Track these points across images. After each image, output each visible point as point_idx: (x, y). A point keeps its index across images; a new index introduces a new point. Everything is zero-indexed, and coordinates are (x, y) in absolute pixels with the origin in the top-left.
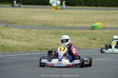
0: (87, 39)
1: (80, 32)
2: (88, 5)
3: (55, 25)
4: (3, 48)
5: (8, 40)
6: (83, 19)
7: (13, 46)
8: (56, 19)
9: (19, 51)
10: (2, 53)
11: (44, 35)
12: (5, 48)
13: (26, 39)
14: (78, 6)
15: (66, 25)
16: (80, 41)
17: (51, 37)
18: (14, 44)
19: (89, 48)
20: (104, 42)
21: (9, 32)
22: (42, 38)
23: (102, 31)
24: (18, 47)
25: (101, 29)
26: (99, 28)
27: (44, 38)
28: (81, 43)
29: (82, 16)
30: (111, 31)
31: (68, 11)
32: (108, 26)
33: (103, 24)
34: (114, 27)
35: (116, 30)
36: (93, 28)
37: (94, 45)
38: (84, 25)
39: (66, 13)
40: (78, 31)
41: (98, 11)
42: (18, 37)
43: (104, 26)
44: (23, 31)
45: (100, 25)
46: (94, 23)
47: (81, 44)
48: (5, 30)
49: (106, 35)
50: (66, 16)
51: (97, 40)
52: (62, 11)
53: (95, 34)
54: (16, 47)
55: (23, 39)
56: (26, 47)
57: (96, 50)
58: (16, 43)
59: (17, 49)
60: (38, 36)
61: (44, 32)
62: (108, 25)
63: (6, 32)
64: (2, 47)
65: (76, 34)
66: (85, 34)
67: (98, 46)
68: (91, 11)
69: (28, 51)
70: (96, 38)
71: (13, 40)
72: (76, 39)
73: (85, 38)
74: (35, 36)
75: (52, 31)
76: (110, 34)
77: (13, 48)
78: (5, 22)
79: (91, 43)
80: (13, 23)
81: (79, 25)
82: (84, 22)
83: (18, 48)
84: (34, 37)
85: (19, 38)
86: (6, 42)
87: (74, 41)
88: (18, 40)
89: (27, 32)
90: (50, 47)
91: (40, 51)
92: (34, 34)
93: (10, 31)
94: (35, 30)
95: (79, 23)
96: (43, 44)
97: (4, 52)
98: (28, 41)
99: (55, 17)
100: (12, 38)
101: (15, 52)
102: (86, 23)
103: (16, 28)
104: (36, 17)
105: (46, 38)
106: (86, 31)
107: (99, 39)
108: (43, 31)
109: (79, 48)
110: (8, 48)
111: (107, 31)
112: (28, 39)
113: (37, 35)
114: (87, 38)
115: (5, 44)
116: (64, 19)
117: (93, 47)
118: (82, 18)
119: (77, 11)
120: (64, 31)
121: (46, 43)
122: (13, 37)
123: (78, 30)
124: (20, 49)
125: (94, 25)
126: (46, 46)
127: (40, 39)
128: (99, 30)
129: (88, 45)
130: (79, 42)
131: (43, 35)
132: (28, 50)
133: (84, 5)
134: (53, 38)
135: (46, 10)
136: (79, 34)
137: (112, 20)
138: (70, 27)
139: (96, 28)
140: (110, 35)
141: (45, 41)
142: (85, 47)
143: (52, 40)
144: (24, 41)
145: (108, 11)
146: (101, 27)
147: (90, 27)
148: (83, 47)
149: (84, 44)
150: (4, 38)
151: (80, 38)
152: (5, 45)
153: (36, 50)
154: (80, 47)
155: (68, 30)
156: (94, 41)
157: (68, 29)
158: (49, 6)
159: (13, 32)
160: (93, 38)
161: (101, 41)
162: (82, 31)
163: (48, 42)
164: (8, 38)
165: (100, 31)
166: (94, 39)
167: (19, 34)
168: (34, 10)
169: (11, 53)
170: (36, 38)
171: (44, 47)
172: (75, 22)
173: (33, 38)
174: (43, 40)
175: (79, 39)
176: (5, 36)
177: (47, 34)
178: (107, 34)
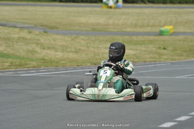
0: (154, 49)
1: (143, 39)
2: (153, 2)
3: (109, 30)
4: (44, 62)
5: (49, 52)
6: (146, 21)
7: (56, 60)
8: (111, 22)
9: (67, 66)
10: (44, 69)
11: (96, 44)
12: (46, 62)
13: (73, 50)
14: (140, 4)
15: (124, 30)
16: (145, 51)
18: (57, 56)
19: (159, 61)
20: (178, 52)
21: (50, 40)
22: (94, 47)
23: (173, 37)
24: (64, 60)
25: (172, 34)
26: (169, 34)
27: (97, 47)
28: (146, 54)
29: (145, 17)
30: (186, 37)
31: (126, 10)
33: (174, 28)
34: (190, 31)
36: (161, 33)
37: (166, 57)
38: (148, 29)
39: (123, 14)
40: (140, 38)
41: (167, 10)
42: (62, 46)
43: (176, 30)
44: (67, 38)
45: (171, 30)
46: (163, 26)
47: (147, 56)
48: (43, 37)
49: (179, 43)
50: (123, 17)
51: (168, 50)
52: (117, 10)
53: (164, 41)
54: (61, 60)
55: (69, 50)
56: (75, 61)
57: (169, 64)
58: (60, 55)
59: (63, 64)
60: (89, 45)
61: (96, 40)
62: (181, 29)
63: (45, 40)
64: (42, 61)
65: (138, 41)
66: (151, 42)
67: (170, 57)
68: (157, 10)
69: (78, 66)
70: (166, 47)
71: (56, 51)
72: (139, 48)
73: (151, 47)
75: (106, 38)
76: (184, 41)
77: (57, 62)
78: (42, 26)
79: (160, 55)
80: (53, 28)
81: (141, 30)
82: (148, 26)
83: (63, 62)
84: (84, 46)
85: (64, 48)
86: (47, 53)
87: (138, 52)
88: (63, 51)
89: (73, 40)
91: (93, 65)
92: (83, 42)
93: (50, 38)
94: (83, 37)
95: (142, 26)
96: (96, 57)
97: (46, 68)
98: (76, 52)
99: (109, 19)
100: (54, 48)
101: (61, 67)
102: (152, 26)
103: (58, 34)
104: (83, 20)
105: (99, 47)
106: (152, 38)
107: (170, 48)
108: (93, 38)
109: (145, 62)
110: (51, 62)
111: (181, 37)
112: (76, 49)
113: (87, 44)
114: (155, 47)
115: (45, 56)
116: (121, 22)
117: (164, 60)
118: (145, 19)
119: (138, 11)
120: (122, 39)
121: (100, 54)
122: (56, 46)
123: (140, 37)
124: (67, 63)
125: (163, 29)
127: (91, 48)
129: (157, 57)
130: (144, 53)
131: (94, 44)
132: (78, 64)
133: (147, 2)
135: (96, 9)
136: (143, 41)
137: (186, 23)
138: (129, 32)
139: (165, 34)
140: (185, 43)
141: (98, 52)
142: (154, 60)
144: (71, 52)
145: (180, 10)
146: (172, 32)
147: (157, 32)
148: (150, 60)
149: (151, 55)
150: (44, 49)
152: (46, 58)
153: (89, 64)
154: (146, 60)
155: (127, 37)
156: (163, 51)
159: (54, 40)
160: (162, 47)
161: (173, 51)
162: (146, 37)
163: (102, 53)
164: (49, 48)
165: (170, 37)
166: (164, 49)
167: (64, 43)
168: (81, 9)
169: (56, 69)
170: (86, 48)
172: (136, 26)
173: (83, 48)
174: (96, 50)
175: (143, 48)
176: (45, 45)
177: (100, 42)
178: (180, 41)
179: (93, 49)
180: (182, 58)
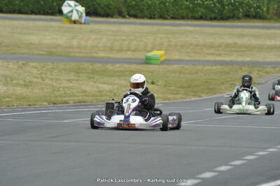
1: (122, 69)
2: (135, 16)
3: (72, 54)
6: (126, 43)
8: (75, 42)
9: (13, 106)
11: (54, 74)
13: (22, 82)
14: (117, 18)
15: (94, 55)
16: (125, 87)
17: (68, 78)
20: (172, 88)
22: (52, 79)
23: (165, 66)
24: (8, 97)
25: (163, 63)
26: (159, 62)
27: (56, 79)
29: (124, 38)
30: (183, 67)
31: (97, 27)
32: (177, 57)
33: (166, 53)
34: (187, 58)
35: (193, 65)
36: (148, 61)
38: (129, 55)
39: (92, 31)
40: (118, 67)
41: (156, 28)
42: (6, 76)
43: (168, 57)
45: (161, 56)
46: (150, 51)
49: (173, 75)
50: (93, 36)
51: (157, 85)
53: (151, 72)
54: (4, 97)
55: (15, 82)
60: (43, 75)
62: (175, 56)
65: (115, 72)
67: (161, 96)
68: (141, 27)
70: (155, 81)
72: (116, 82)
74: (39, 76)
75: (68, 67)
76: (180, 72)
81: (119, 56)
82: (129, 50)
83: (8, 99)
84: (36, 77)
85: (8, 80)
87: (115, 87)
89: (20, 67)
90: (70, 98)
91: (52, 105)
92: (35, 71)
94: (34, 64)
95: (120, 50)
96: (56, 93)
98: (26, 86)
99: (73, 39)
101: (4, 107)
102: (134, 51)
105: (59, 79)
106: (134, 67)
107: (161, 83)
108: (50, 66)
111: (176, 67)
112: (25, 81)
113: (41, 74)
116: (90, 43)
118: (125, 40)
120: (91, 67)
121: (61, 89)
123: (118, 65)
124: (12, 101)
125: (149, 54)
126: (61, 96)
127: (47, 81)
128: (158, 65)
131: (52, 75)
133: (127, 17)
134: (74, 80)
136: (121, 71)
137: (182, 46)
138: (102, 58)
139: (153, 62)
140: (182, 76)
141: (58, 86)
143: (71, 84)
144: (18, 85)
145: (174, 28)
146: (162, 59)
147: (142, 59)
151: (125, 80)
155: (99, 65)
157: (100, 62)
158: (58, 17)
160: (150, 81)
161: (165, 86)
162: (126, 65)
163: (64, 88)
165: (161, 66)
166: (153, 83)
168: (31, 23)
170: (40, 80)
171: (59, 99)
172: (111, 49)
174: (54, 84)
175: (122, 82)
177: (60, 71)
178: (175, 72)
179: (50, 82)
180: (178, 96)
